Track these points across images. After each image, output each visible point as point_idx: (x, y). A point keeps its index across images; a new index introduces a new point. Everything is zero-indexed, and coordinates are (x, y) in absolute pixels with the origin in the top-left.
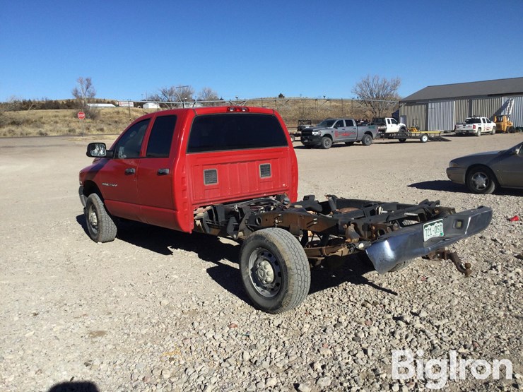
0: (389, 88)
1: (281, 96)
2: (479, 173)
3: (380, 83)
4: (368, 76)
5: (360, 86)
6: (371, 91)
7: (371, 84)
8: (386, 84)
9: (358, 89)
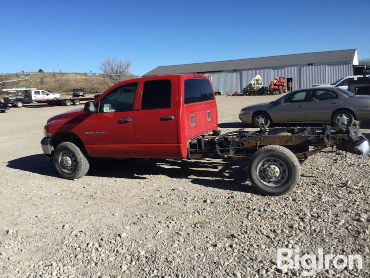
0: (124, 67)
1: (40, 71)
2: (260, 116)
3: (118, 63)
4: (109, 58)
5: (104, 65)
6: (112, 69)
7: (112, 64)
8: (122, 64)
9: (102, 67)
